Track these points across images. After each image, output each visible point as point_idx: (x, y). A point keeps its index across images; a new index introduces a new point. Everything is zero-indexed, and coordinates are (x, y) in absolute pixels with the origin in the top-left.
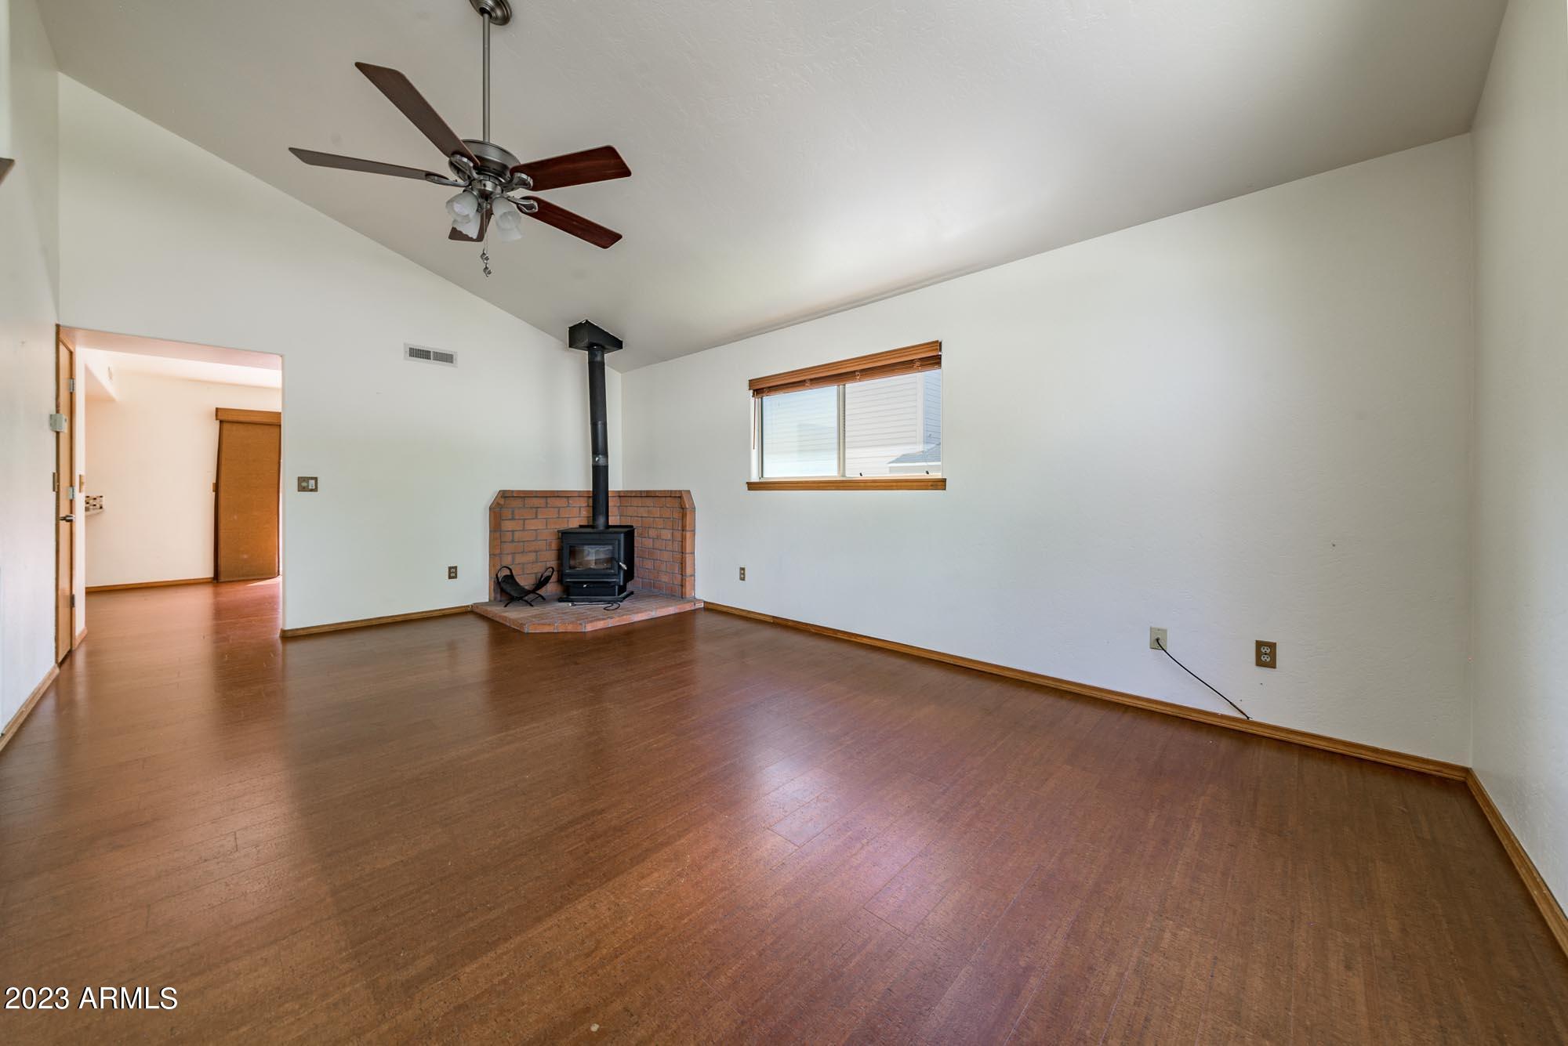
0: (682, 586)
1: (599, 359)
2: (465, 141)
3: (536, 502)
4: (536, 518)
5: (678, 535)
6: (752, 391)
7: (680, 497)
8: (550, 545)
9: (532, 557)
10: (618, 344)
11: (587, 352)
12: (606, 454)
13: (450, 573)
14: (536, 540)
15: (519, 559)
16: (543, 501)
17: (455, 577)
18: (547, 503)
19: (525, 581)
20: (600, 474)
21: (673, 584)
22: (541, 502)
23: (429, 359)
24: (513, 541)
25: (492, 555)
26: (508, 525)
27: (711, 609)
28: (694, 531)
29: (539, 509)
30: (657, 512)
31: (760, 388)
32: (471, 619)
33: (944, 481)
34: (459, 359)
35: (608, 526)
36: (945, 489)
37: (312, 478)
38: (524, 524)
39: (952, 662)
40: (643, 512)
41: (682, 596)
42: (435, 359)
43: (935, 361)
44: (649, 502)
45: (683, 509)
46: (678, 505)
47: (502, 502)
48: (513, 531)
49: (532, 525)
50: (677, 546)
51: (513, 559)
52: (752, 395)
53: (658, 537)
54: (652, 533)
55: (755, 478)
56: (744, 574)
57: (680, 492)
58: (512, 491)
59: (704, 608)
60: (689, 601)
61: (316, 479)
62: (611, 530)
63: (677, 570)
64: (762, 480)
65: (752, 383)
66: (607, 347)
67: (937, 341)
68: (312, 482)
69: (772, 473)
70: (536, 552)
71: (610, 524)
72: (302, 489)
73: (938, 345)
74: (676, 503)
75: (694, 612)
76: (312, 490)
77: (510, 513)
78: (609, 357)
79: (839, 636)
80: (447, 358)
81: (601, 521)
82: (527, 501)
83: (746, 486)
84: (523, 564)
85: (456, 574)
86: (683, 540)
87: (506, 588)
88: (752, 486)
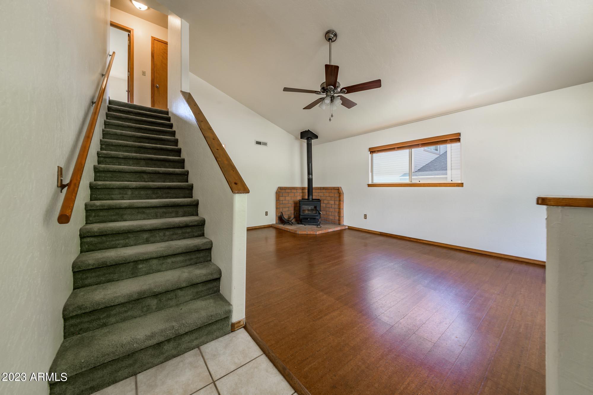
0: (339, 220)
1: (310, 142)
2: (338, 82)
4: (288, 196)
5: (337, 203)
6: (370, 152)
7: (338, 189)
8: (292, 205)
9: (287, 209)
10: (316, 137)
11: (306, 140)
12: (312, 175)
13: (266, 213)
14: (288, 204)
15: (285, 210)
17: (267, 215)
18: (291, 191)
19: (286, 217)
20: (310, 181)
21: (335, 219)
22: (289, 191)
23: (261, 144)
24: (282, 203)
25: (277, 208)
26: (281, 198)
27: (351, 229)
28: (343, 201)
29: (289, 193)
30: (327, 194)
31: (373, 151)
32: (271, 229)
33: (463, 184)
34: (268, 144)
35: (313, 199)
36: (463, 187)
38: (285, 198)
39: (467, 250)
40: (321, 194)
41: (339, 224)
42: (262, 145)
43: (458, 140)
44: (324, 191)
45: (339, 193)
46: (338, 192)
47: (280, 190)
48: (282, 200)
49: (288, 198)
50: (336, 206)
51: (283, 209)
52: (370, 153)
53: (328, 203)
54: (325, 202)
55: (370, 183)
56: (366, 217)
57: (338, 187)
58: (281, 187)
59: (348, 228)
60: (343, 226)
62: (314, 200)
63: (336, 214)
64: (373, 183)
65: (370, 149)
66: (313, 138)
67: (459, 133)
69: (376, 181)
70: (288, 207)
71: (313, 198)
73: (459, 134)
74: (336, 191)
75: (345, 229)
77: (282, 194)
78: (313, 141)
79: (412, 240)
80: (265, 144)
81: (311, 197)
82: (286, 190)
83: (367, 186)
84: (285, 211)
86: (339, 205)
87: (281, 219)
88: (369, 185)
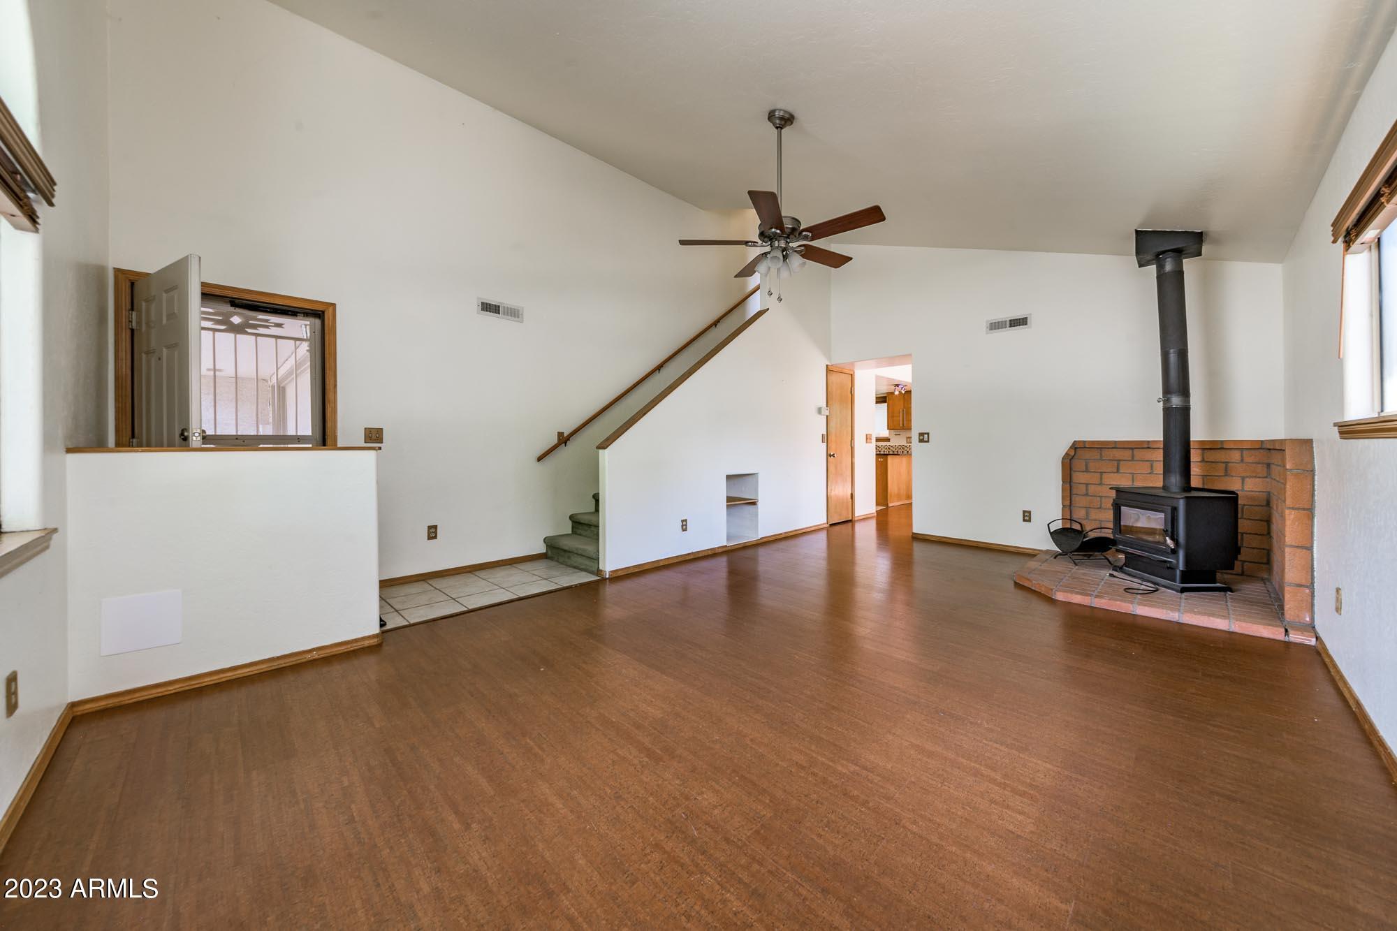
3: (1118, 454)
4: (1118, 471)
13: (1025, 515)
16: (1129, 453)
17: (1029, 521)
22: (1124, 454)
23: (1006, 327)
24: (1087, 495)
26: (1080, 477)
29: (1122, 462)
37: (926, 433)
38: (1101, 478)
42: (1010, 326)
47: (1074, 452)
48: (1087, 484)
49: (1112, 479)
51: (1087, 514)
58: (1084, 442)
61: (928, 434)
68: (926, 436)
72: (921, 441)
76: (926, 442)
80: (1022, 322)
82: (1106, 451)
85: (1030, 518)
